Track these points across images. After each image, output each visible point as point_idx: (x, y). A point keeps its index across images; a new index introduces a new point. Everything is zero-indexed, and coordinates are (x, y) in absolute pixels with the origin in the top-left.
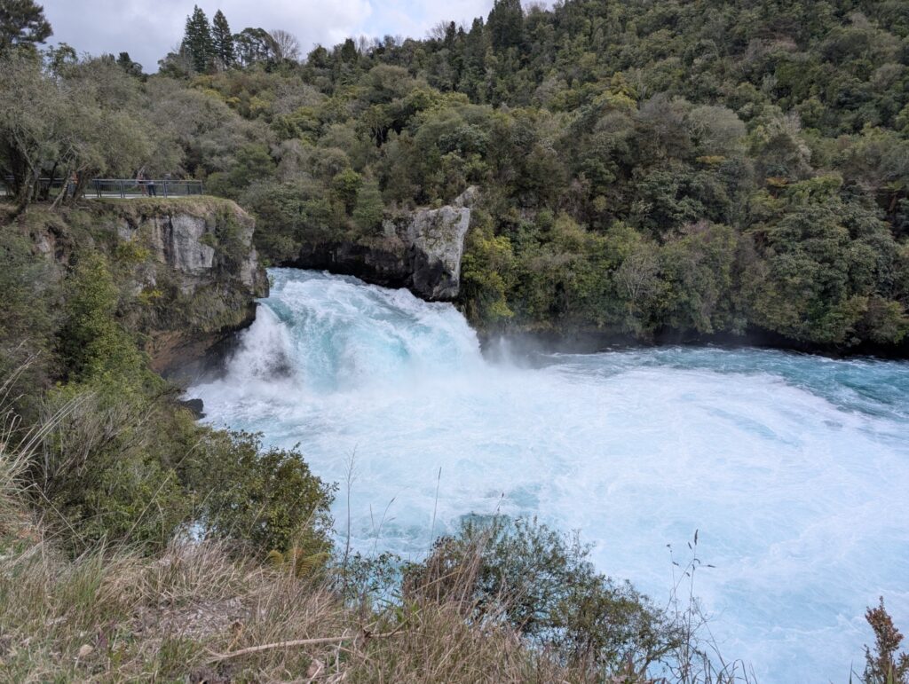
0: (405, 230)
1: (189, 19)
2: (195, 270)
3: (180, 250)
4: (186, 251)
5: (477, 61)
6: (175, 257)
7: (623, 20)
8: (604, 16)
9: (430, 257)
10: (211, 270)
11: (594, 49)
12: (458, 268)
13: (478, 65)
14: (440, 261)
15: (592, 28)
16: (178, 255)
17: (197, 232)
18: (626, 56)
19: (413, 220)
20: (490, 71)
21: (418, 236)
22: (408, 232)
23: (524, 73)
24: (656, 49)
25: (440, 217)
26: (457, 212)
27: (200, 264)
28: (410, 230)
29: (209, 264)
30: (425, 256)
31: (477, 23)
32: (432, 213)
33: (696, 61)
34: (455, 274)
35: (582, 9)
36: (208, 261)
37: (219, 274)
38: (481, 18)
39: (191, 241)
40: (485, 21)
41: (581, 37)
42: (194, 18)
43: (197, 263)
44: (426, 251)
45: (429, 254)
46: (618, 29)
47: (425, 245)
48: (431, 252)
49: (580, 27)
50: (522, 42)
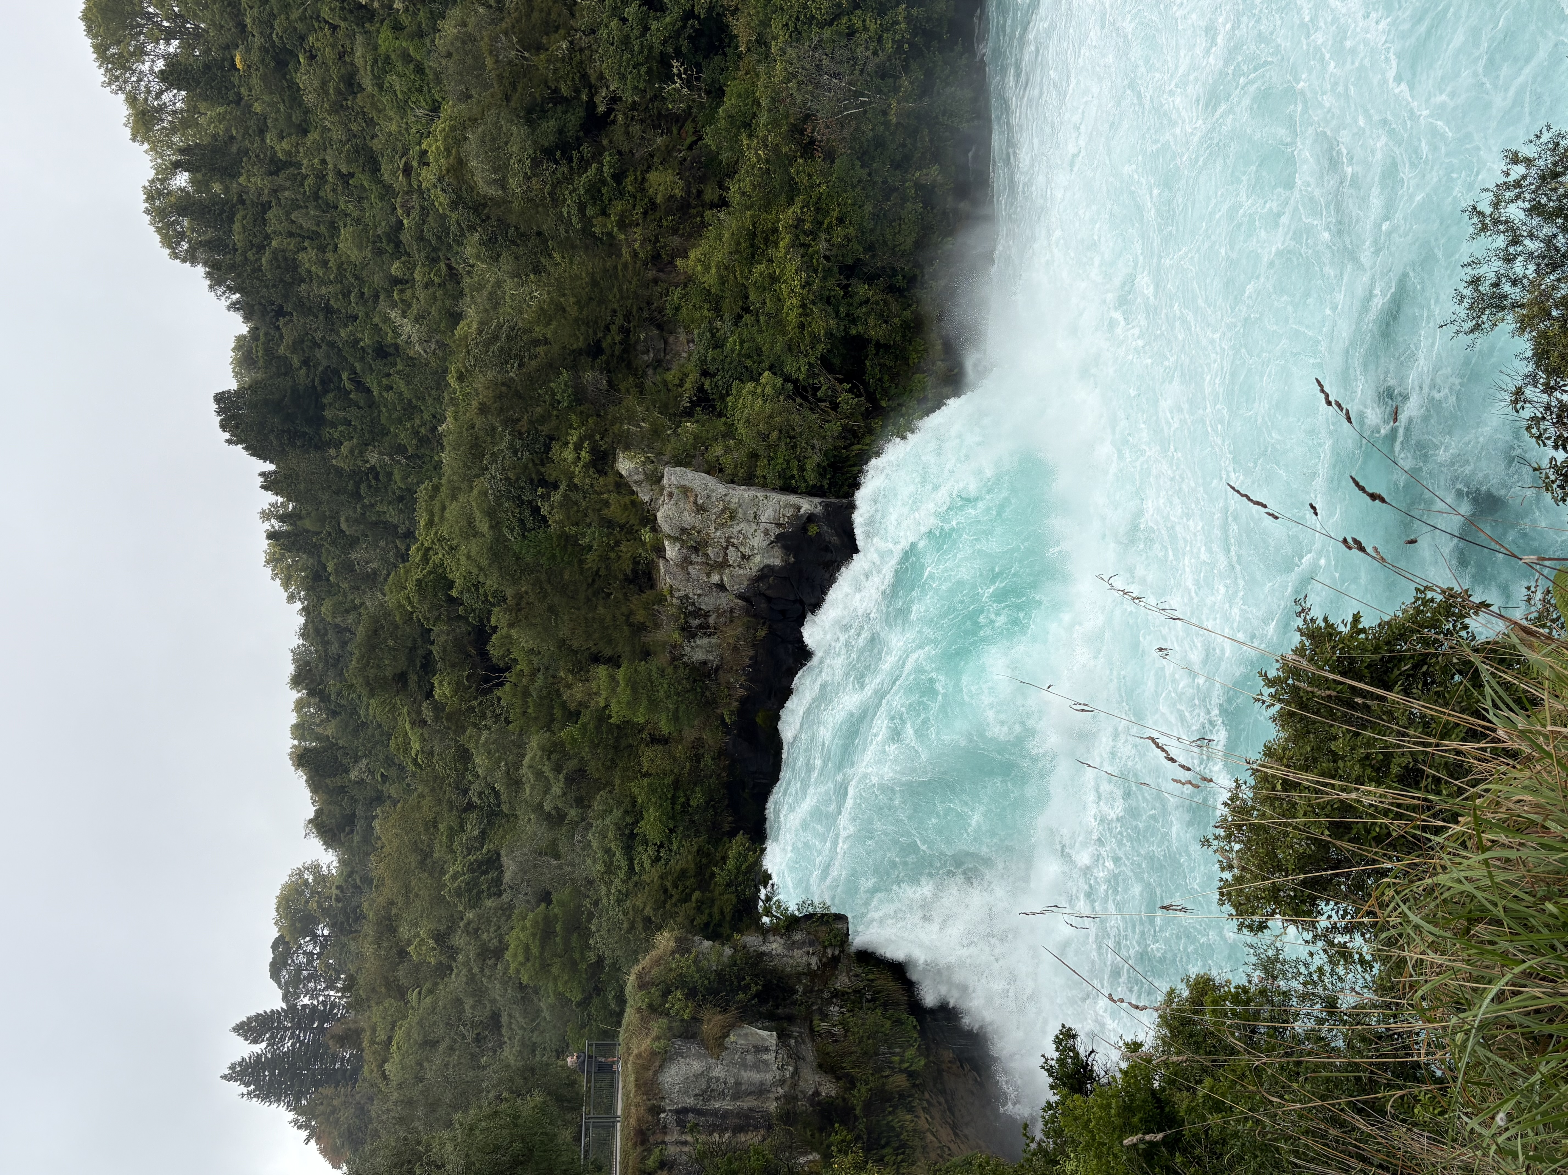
0: (707, 615)
1: (249, 1093)
2: (781, 1068)
3: (736, 1097)
4: (738, 1084)
5: (350, 486)
6: (750, 1109)
7: (276, 166)
8: (266, 207)
9: (767, 561)
10: (783, 1036)
11: (334, 228)
12: (793, 499)
13: (357, 485)
14: (779, 538)
15: (290, 234)
16: (746, 1104)
17: (699, 1056)
18: (349, 161)
19: (687, 597)
20: (373, 458)
21: (721, 587)
22: (711, 608)
23: (379, 383)
24: (339, 92)
25: (682, 535)
26: (671, 495)
27: (769, 1057)
28: (708, 603)
29: (769, 1038)
30: (766, 572)
31: (271, 485)
32: (672, 551)
34: (807, 505)
35: (249, 255)
36: (763, 1039)
37: (790, 1019)
39: (718, 1072)
41: (307, 259)
42: (247, 1085)
43: (766, 1063)
44: (755, 569)
45: (760, 562)
46: (293, 178)
47: (741, 572)
48: (758, 559)
49: (286, 259)
50: (314, 387)
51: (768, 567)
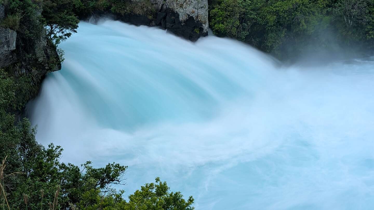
9: (180, 14)
12: (207, 21)
14: (192, 18)
27: (6, 48)
29: (13, 47)
30: (177, 15)
36: (12, 44)
37: (18, 55)
44: (177, 10)
45: (180, 12)
47: (175, 5)
48: (182, 11)
51: (178, 15)
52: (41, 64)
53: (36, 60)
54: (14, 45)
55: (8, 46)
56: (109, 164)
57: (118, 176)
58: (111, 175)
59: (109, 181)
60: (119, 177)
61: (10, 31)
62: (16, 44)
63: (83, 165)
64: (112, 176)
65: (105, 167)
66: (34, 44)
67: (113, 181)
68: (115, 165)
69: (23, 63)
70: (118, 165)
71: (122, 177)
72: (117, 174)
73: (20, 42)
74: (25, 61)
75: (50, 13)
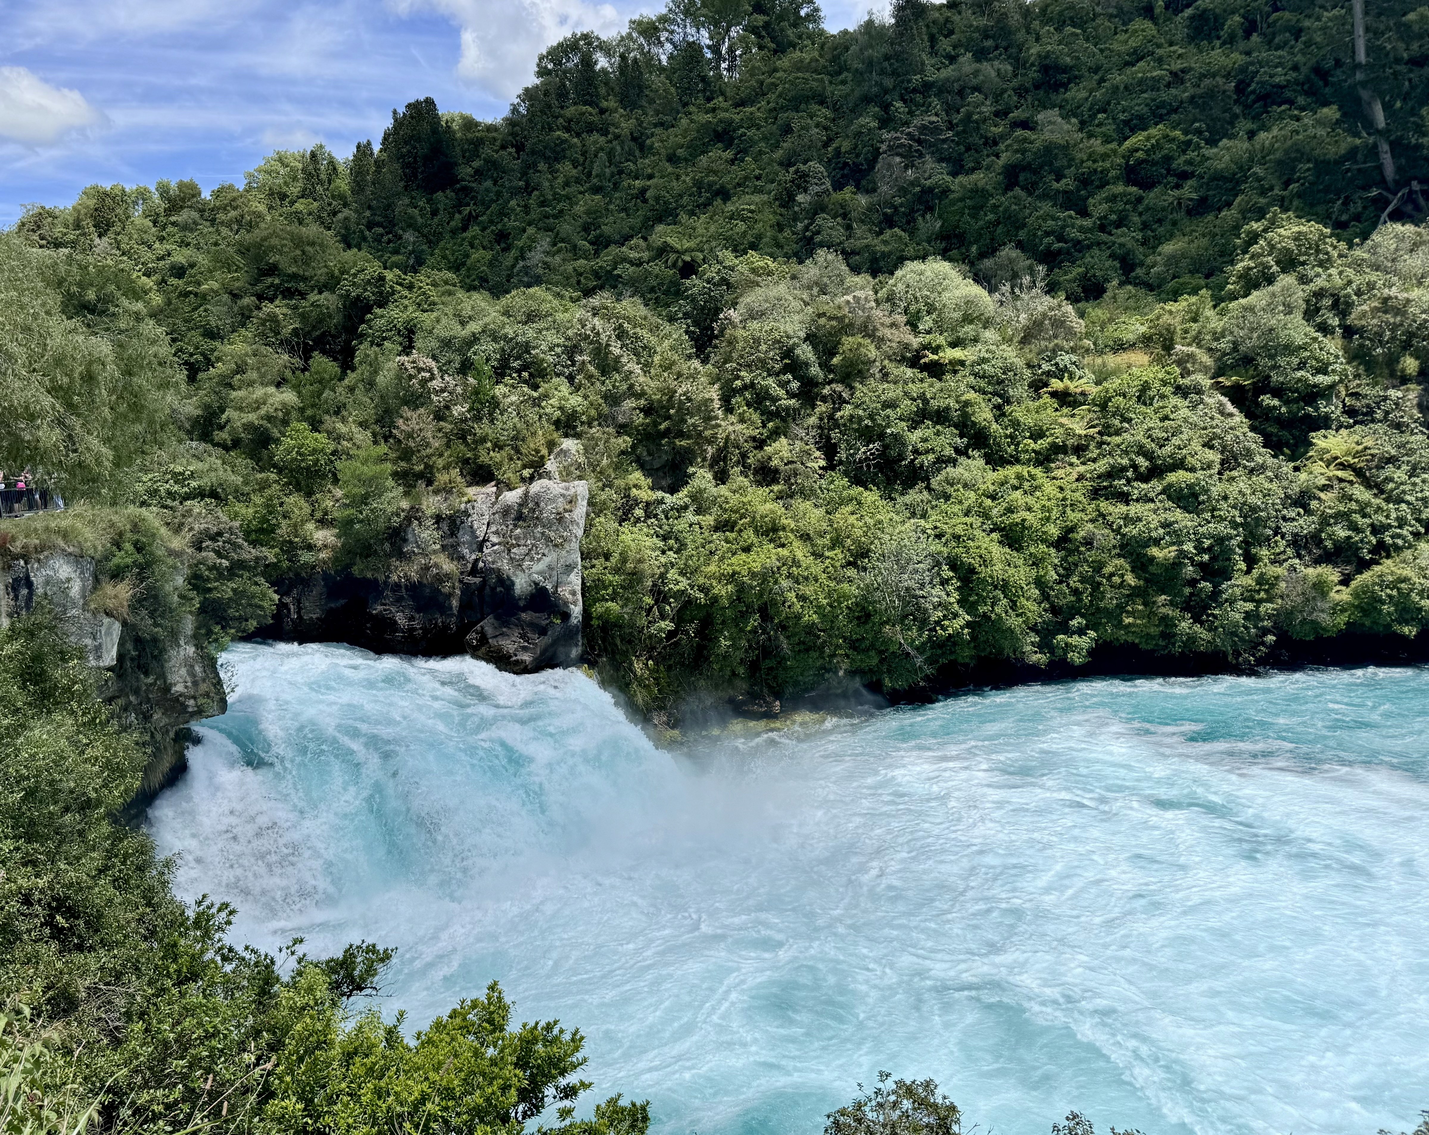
5: (378, 219)
7: (638, 138)
8: (605, 132)
9: (518, 583)
10: (115, 671)
11: (597, 190)
12: (579, 597)
13: (379, 225)
14: (544, 589)
15: (584, 154)
17: (82, 590)
18: (657, 199)
19: (468, 516)
20: (410, 236)
23: (474, 237)
24: (710, 185)
26: (567, 489)
29: (110, 657)
30: (507, 584)
31: (363, 150)
32: (510, 496)
33: (800, 198)
34: (576, 610)
35: (561, 120)
36: (108, 652)
37: (121, 677)
38: (369, 143)
40: (377, 148)
41: (566, 168)
44: (509, 573)
45: (517, 578)
46: (631, 153)
47: (505, 561)
48: (521, 575)
49: (563, 150)
50: (458, 182)
51: (513, 584)
52: (177, 700)
53: (167, 689)
54: (114, 652)
55: (99, 657)
56: (351, 946)
57: (373, 976)
58: (356, 973)
59: (351, 991)
60: (376, 979)
61: (106, 620)
62: (119, 650)
63: (284, 950)
64: (361, 977)
65: (339, 955)
66: (163, 651)
67: (361, 989)
68: (364, 946)
69: (132, 698)
70: (374, 946)
71: (383, 976)
72: (370, 971)
73: (129, 646)
74: (136, 692)
75: (208, 580)
